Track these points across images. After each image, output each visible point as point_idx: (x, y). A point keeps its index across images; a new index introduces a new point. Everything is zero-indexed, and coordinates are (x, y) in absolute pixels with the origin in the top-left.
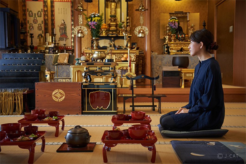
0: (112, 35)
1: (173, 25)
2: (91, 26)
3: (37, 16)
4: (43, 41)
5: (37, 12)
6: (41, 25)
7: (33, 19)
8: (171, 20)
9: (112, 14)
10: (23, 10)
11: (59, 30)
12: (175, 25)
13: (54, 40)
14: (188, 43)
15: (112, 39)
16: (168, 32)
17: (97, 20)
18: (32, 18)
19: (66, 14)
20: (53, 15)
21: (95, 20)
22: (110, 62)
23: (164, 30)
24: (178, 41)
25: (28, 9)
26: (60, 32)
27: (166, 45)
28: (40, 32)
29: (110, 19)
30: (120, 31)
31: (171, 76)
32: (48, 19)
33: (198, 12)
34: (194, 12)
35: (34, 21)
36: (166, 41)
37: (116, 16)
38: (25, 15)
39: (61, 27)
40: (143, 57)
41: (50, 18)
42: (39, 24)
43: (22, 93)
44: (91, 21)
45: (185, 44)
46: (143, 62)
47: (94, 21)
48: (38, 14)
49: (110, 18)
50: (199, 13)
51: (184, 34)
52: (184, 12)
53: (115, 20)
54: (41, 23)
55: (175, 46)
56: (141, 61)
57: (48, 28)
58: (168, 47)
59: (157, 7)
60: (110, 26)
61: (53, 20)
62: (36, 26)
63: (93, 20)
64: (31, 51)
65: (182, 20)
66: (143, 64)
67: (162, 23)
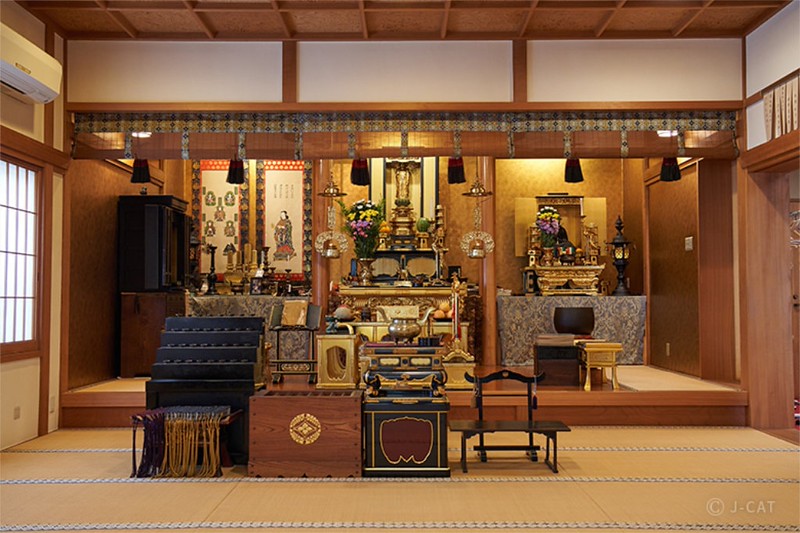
0: (403, 247)
1: (548, 226)
2: (356, 230)
3: (223, 204)
4: (238, 262)
5: (225, 194)
6: (232, 223)
7: (216, 210)
8: (543, 216)
9: (401, 198)
10: (194, 190)
11: (273, 236)
12: (551, 226)
13: (263, 260)
14: (584, 268)
15: (403, 256)
16: (533, 240)
17: (372, 217)
18: (213, 209)
19: (292, 197)
20: (260, 201)
21: (366, 217)
22: (431, 345)
23: (525, 236)
24: (559, 262)
25: (204, 188)
26: (276, 239)
27: (530, 271)
28: (231, 240)
29: (396, 210)
30: (420, 239)
31: (558, 358)
32: (248, 210)
33: (601, 196)
34: (593, 196)
35: (216, 216)
36: (532, 263)
37: (409, 203)
38: (197, 201)
39: (279, 227)
40: (477, 303)
41: (255, 206)
42: (228, 223)
43: (217, 422)
44: (357, 219)
45: (576, 271)
46: (476, 315)
47: (364, 220)
48: (226, 199)
49: (395, 207)
50: (605, 199)
51: (571, 245)
52: (570, 195)
53: (408, 212)
54: (233, 220)
55: (554, 275)
56: (474, 310)
57: (247, 231)
58: (535, 277)
59: (506, 182)
60: (395, 225)
61: (260, 213)
62: (220, 226)
63: (361, 217)
64: (209, 287)
65: (565, 212)
66: (478, 319)
67: (518, 219)
